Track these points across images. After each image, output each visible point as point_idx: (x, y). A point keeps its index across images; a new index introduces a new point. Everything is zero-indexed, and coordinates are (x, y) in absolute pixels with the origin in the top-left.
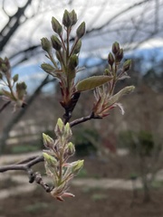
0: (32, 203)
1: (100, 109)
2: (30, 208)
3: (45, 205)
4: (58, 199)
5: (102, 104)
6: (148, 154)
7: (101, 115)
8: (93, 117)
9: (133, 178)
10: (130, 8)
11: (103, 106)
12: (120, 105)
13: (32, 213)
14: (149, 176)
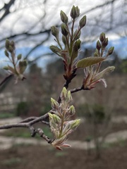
0: (8, 158)
1: (88, 83)
2: (7, 162)
3: (19, 160)
4: (58, 148)
5: (90, 79)
6: (100, 122)
7: (89, 87)
8: (83, 88)
9: (88, 141)
10: (93, 9)
11: (91, 81)
12: (103, 80)
13: (8, 166)
14: (100, 139)
